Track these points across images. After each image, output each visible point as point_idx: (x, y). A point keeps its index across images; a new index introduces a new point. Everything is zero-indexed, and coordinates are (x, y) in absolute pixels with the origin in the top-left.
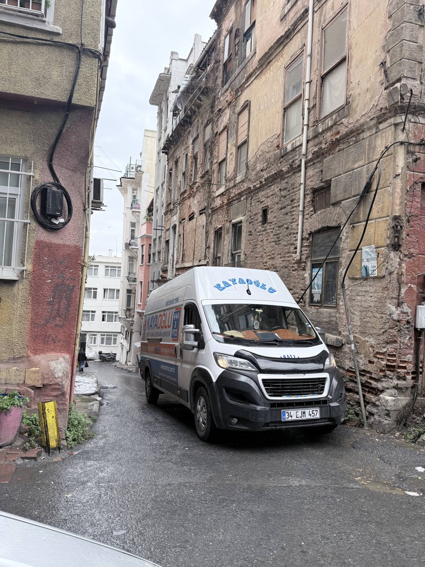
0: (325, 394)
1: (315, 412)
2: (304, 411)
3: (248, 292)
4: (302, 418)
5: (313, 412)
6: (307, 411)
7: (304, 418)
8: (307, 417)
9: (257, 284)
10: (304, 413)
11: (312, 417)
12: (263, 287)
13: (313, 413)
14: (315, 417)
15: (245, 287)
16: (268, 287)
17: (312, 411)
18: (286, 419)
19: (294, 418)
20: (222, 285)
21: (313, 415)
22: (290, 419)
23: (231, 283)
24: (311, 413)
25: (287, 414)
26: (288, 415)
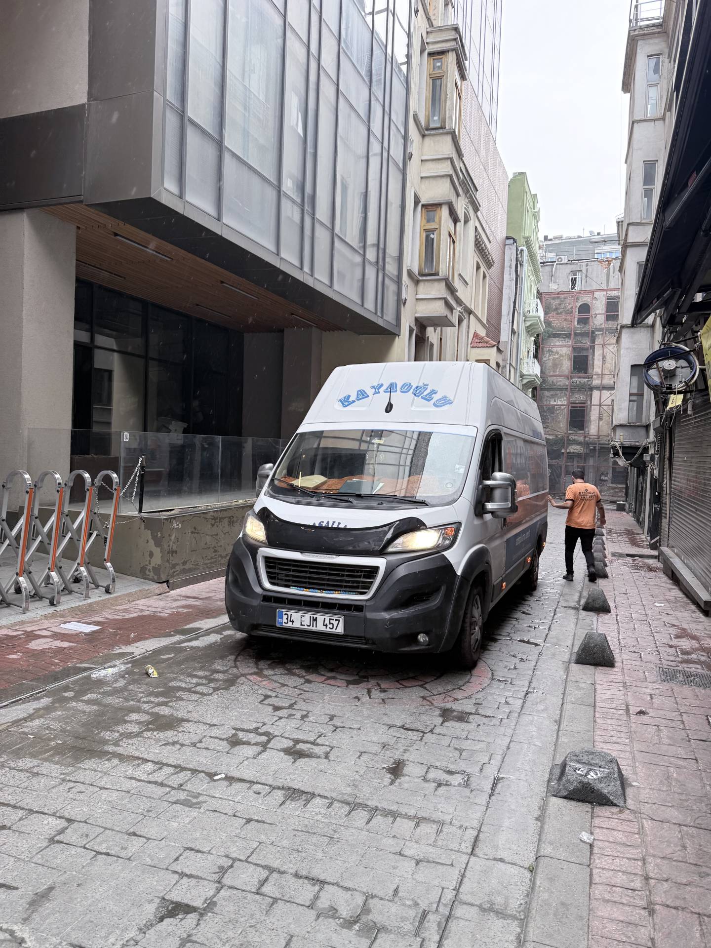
1: (335, 623)
2: (315, 616)
4: (311, 627)
5: (332, 621)
6: (320, 618)
7: (314, 629)
8: (320, 627)
10: (315, 620)
11: (328, 629)
13: (330, 623)
14: (334, 630)
17: (330, 619)
18: (284, 624)
19: (297, 625)
21: (331, 626)
22: (290, 625)
24: (327, 622)
25: (286, 616)
26: (287, 619)
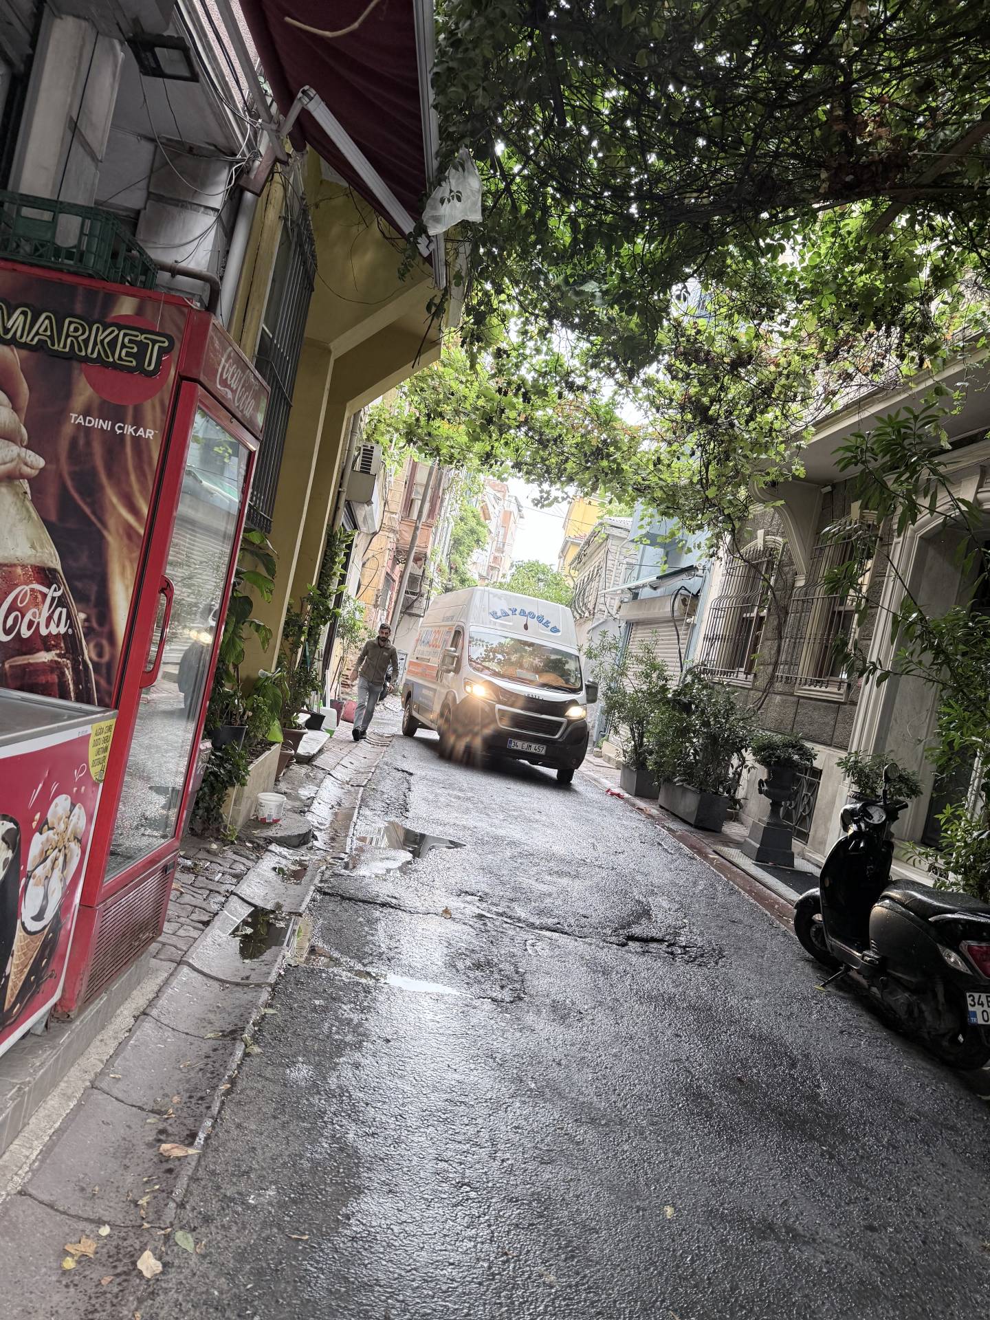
0: (557, 737)
1: (541, 749)
3: (526, 627)
8: (533, 750)
9: (540, 619)
12: (547, 624)
15: (523, 620)
16: (551, 626)
19: (520, 748)
20: (499, 614)
23: (510, 613)
24: (537, 748)
